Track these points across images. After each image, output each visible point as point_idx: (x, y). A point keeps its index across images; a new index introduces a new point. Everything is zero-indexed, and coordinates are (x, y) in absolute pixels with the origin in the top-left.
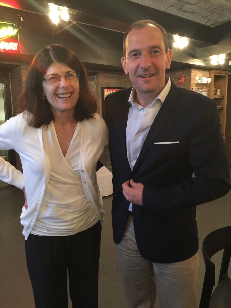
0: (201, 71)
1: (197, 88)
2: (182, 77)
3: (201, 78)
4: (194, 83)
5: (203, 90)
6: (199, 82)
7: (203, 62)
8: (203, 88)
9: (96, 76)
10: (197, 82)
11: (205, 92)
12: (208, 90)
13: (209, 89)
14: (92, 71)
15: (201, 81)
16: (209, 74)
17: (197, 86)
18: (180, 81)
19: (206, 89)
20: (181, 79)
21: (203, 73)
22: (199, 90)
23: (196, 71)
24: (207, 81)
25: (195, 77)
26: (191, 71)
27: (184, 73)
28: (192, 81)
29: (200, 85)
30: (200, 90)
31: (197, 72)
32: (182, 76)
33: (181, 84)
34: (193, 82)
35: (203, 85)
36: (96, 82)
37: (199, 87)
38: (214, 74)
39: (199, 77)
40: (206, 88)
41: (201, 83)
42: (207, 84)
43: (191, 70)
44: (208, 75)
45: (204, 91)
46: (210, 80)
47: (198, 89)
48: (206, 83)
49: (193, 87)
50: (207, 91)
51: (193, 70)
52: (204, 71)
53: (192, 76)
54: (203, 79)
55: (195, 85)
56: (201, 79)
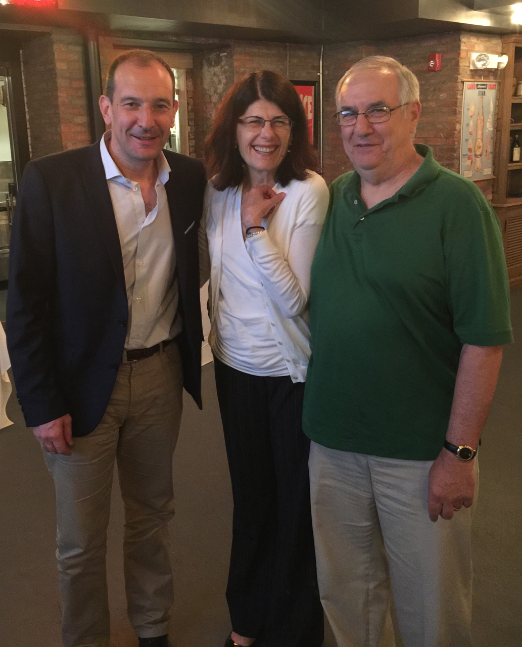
0: (483, 40)
1: (472, 80)
2: (437, 55)
3: (483, 56)
4: (466, 68)
5: (487, 85)
6: (479, 65)
7: (491, 18)
8: (487, 80)
9: (226, 54)
10: (474, 64)
11: (493, 89)
12: (499, 83)
13: (501, 81)
14: (217, 41)
15: (482, 63)
16: (501, 44)
17: (473, 76)
18: (432, 63)
19: (494, 83)
20: (434, 59)
21: (488, 44)
22: (477, 85)
23: (472, 38)
24: (499, 63)
25: (469, 54)
26: (460, 40)
27: (443, 44)
28: (463, 64)
29: (481, 73)
30: (481, 85)
31: (473, 40)
32: (439, 53)
33: (435, 71)
34: (465, 66)
35: (486, 73)
36: (226, 67)
37: (478, 77)
38: (515, 45)
39: (479, 54)
40: (495, 81)
41: (484, 67)
42: (496, 70)
43: (461, 37)
44: (499, 49)
45: (491, 88)
46: (504, 60)
47: (476, 83)
48: (496, 67)
49: (464, 80)
50: (497, 86)
51: (464, 37)
52: (490, 38)
53: (461, 52)
54: (488, 59)
55: (469, 73)
56: (485, 58)
